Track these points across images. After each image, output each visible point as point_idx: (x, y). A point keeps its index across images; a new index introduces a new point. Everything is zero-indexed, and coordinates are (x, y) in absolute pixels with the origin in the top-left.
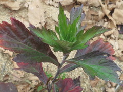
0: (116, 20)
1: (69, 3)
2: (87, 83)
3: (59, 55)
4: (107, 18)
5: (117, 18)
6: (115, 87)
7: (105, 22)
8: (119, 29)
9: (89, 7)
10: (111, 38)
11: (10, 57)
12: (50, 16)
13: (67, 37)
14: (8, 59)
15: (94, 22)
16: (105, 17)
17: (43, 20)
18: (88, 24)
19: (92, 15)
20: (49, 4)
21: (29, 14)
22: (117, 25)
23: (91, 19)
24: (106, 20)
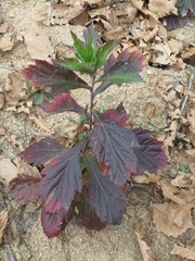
0: (156, 13)
1: (79, 12)
2: (141, 114)
3: (86, 78)
4: (143, 14)
5: (156, 9)
6: (180, 107)
7: (141, 21)
8: (165, 24)
9: (111, 6)
10: (157, 42)
11: (28, 115)
12: (59, 41)
13: (88, 60)
14: (25, 120)
15: (125, 26)
16: (139, 13)
17: (52, 51)
18: (116, 33)
19: (119, 17)
20: (52, 25)
21: (29, 50)
22: (160, 19)
23: (119, 24)
24: (141, 17)
